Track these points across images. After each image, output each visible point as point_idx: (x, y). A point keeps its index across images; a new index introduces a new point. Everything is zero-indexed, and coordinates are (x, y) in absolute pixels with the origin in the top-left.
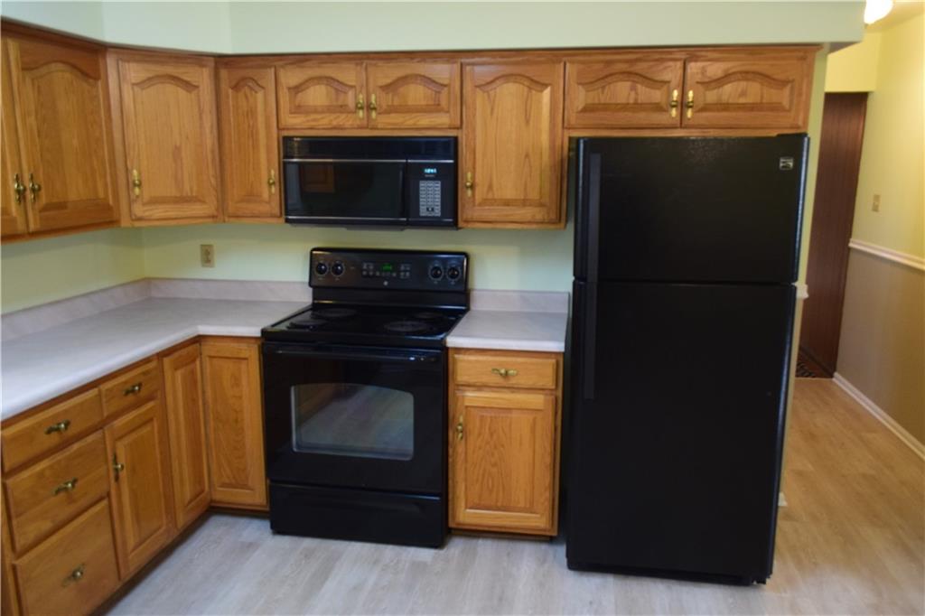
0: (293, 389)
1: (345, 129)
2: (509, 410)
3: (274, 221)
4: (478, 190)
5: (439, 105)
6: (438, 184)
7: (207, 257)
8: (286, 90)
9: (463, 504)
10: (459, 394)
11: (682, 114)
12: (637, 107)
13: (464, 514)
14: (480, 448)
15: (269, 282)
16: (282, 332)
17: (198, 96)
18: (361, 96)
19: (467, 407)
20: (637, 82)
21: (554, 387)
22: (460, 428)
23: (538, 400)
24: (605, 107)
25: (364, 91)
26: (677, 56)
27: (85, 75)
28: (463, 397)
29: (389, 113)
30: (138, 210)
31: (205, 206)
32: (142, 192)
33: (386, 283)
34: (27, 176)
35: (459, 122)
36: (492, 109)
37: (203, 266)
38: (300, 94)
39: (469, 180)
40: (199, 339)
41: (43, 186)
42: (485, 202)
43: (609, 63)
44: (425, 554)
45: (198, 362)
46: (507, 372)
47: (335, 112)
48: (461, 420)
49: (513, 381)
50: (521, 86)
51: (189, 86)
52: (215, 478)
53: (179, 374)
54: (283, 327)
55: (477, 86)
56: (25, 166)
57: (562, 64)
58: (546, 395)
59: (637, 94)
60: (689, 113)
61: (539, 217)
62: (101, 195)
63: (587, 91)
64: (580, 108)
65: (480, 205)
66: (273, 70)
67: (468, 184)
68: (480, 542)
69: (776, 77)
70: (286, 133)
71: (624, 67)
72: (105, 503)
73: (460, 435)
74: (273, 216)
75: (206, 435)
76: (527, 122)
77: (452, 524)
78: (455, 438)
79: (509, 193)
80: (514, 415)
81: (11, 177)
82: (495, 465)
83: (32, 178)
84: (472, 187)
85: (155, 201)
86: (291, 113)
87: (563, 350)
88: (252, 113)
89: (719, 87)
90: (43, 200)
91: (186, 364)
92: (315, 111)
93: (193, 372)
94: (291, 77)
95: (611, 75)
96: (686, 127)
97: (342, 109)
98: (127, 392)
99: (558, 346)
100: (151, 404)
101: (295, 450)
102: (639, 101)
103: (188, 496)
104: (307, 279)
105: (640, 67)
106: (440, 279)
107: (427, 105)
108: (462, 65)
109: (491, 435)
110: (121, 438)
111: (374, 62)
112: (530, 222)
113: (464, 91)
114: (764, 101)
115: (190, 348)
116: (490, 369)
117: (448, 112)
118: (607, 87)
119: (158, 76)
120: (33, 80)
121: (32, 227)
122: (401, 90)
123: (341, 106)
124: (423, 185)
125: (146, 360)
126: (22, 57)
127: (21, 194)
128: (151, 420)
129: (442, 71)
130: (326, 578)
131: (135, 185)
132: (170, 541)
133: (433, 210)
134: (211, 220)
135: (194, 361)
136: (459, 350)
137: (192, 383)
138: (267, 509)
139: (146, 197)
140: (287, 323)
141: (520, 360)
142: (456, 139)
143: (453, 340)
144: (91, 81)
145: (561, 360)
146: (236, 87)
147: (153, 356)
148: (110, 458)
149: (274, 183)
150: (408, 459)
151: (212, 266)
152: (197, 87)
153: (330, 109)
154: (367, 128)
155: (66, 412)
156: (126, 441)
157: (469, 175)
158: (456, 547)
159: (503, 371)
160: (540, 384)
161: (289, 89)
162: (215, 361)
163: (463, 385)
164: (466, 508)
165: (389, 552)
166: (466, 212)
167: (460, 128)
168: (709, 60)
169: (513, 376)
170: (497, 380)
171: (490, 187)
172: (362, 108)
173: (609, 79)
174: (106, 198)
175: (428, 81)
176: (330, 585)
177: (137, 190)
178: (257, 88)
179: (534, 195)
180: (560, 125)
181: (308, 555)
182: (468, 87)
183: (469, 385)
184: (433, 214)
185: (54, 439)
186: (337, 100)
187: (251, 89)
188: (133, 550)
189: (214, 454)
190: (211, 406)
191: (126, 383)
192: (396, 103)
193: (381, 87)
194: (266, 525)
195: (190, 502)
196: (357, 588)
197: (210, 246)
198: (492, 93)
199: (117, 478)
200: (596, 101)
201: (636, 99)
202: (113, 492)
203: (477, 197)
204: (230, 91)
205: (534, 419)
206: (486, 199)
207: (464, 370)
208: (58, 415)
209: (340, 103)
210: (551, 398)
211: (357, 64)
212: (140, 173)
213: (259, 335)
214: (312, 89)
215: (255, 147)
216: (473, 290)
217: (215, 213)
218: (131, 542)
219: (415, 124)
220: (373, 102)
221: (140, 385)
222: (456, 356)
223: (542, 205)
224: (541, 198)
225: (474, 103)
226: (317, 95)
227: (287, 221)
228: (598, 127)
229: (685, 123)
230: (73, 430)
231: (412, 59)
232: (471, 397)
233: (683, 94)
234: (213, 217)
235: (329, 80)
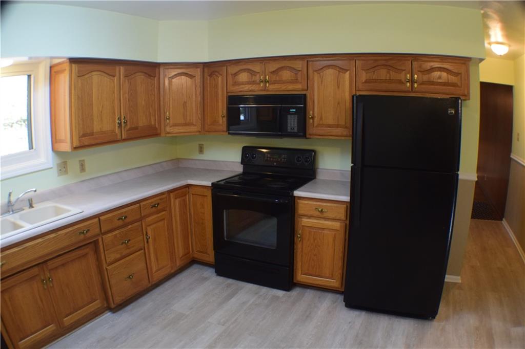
0: (225, 211)
1: (255, 91)
2: (323, 229)
3: (224, 133)
4: (316, 120)
5: (297, 79)
6: (296, 117)
7: (201, 150)
8: (230, 75)
9: (300, 272)
10: (299, 219)
11: (412, 86)
12: (391, 81)
13: (300, 277)
14: (309, 246)
15: (225, 161)
16: (222, 185)
17: (195, 80)
18: (262, 77)
19: (303, 226)
20: (390, 70)
21: (345, 219)
22: (299, 236)
23: (337, 225)
24: (376, 81)
25: (264, 74)
26: (409, 58)
27: (150, 76)
28: (302, 221)
29: (275, 84)
30: (168, 129)
31: (196, 127)
32: (170, 122)
33: (275, 164)
34: (123, 117)
35: (306, 88)
36: (322, 81)
37: (200, 153)
38: (236, 77)
39: (311, 114)
40: (188, 186)
41: (128, 121)
42: (319, 125)
43: (376, 60)
44: (280, 293)
45: (187, 196)
46: (322, 210)
47: (251, 84)
48: (300, 232)
49: (325, 215)
50: (335, 71)
51: (191, 76)
52: (194, 248)
53: (177, 201)
54: (222, 183)
55: (314, 71)
56: (122, 114)
57: (354, 61)
58: (341, 223)
59: (390, 75)
60: (416, 85)
61: (345, 133)
62: (153, 123)
63: (367, 73)
64: (364, 81)
65: (316, 127)
66: (225, 67)
67: (310, 117)
68: (308, 290)
69: (453, 71)
70: (230, 94)
71: (383, 62)
72: (143, 251)
73: (300, 239)
74: (223, 131)
75: (191, 229)
76: (338, 87)
77: (295, 281)
78: (297, 240)
79: (331, 122)
80: (326, 232)
81: (117, 118)
82: (315, 255)
83: (124, 118)
84: (313, 118)
85: (175, 125)
86: (232, 85)
87: (349, 201)
88: (216, 86)
89: (428, 74)
90: (128, 127)
91: (182, 196)
92: (243, 84)
93: (184, 201)
94: (233, 69)
95: (378, 66)
96: (414, 92)
97: (254, 83)
98: (153, 207)
99: (347, 198)
100: (164, 213)
101: (226, 239)
102: (392, 79)
103: (181, 255)
104: (240, 160)
105: (390, 63)
106: (300, 162)
107: (292, 80)
108: (307, 61)
109: (314, 240)
110: (149, 225)
111: (267, 61)
112: (341, 136)
113: (309, 73)
114: (450, 82)
115: (184, 190)
116: (314, 208)
117: (301, 83)
118: (376, 72)
119: (178, 74)
120: (128, 80)
121: (123, 137)
122: (280, 73)
123: (254, 81)
124: (289, 116)
125: (162, 194)
126: (125, 72)
127: (120, 124)
128: (164, 219)
129: (299, 65)
130: (232, 297)
131: (167, 119)
132: (173, 271)
133: (294, 129)
134: (198, 133)
135: (186, 195)
136: (300, 198)
137: (184, 205)
138: (214, 264)
139: (172, 122)
140: (224, 181)
141: (329, 204)
142: (305, 95)
143: (297, 193)
144: (152, 78)
145: (349, 205)
146: (210, 75)
147: (165, 192)
148: (145, 233)
149: (224, 116)
150: (274, 248)
151: (203, 154)
152: (195, 76)
153: (248, 83)
154: (265, 91)
155: (126, 212)
156: (152, 227)
157: (311, 112)
158: (296, 292)
159: (320, 210)
160: (338, 218)
161: (232, 75)
162: (194, 196)
163: (302, 215)
164: (302, 274)
165: (264, 290)
166: (310, 130)
167: (307, 90)
168: (423, 61)
169: (325, 212)
170: (317, 213)
171: (321, 119)
172: (262, 82)
173: (376, 68)
174: (155, 125)
175: (291, 69)
176: (233, 300)
177: (168, 121)
178: (219, 75)
179: (342, 122)
180: (354, 89)
181: (228, 286)
182: (310, 71)
183: (304, 216)
184: (294, 131)
185: (120, 223)
186: (252, 78)
187: (216, 76)
188: (155, 272)
189: (194, 238)
190: (193, 216)
191: (152, 202)
192: (277, 79)
193: (271, 72)
194: (212, 270)
195: (182, 257)
196: (244, 303)
197: (203, 145)
198: (321, 74)
199: (148, 242)
200: (371, 78)
201: (390, 78)
202: (146, 248)
203: (315, 123)
204: (208, 77)
205: (335, 235)
206: (319, 124)
207: (302, 207)
208: (122, 213)
209: (253, 80)
210: (343, 224)
211: (260, 63)
212: (169, 114)
213: (211, 185)
214: (241, 74)
215: (217, 101)
216: (318, 168)
217: (200, 130)
218: (154, 269)
219: (285, 88)
220: (267, 79)
221: (158, 204)
222: (298, 201)
223: (346, 127)
224: (346, 124)
225: (313, 78)
226: (243, 77)
227: (229, 133)
228: (371, 90)
229: (414, 90)
230: (128, 220)
231: (285, 59)
232: (305, 221)
233: (412, 76)
234: (199, 132)
235: (249, 70)
